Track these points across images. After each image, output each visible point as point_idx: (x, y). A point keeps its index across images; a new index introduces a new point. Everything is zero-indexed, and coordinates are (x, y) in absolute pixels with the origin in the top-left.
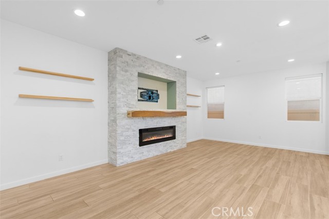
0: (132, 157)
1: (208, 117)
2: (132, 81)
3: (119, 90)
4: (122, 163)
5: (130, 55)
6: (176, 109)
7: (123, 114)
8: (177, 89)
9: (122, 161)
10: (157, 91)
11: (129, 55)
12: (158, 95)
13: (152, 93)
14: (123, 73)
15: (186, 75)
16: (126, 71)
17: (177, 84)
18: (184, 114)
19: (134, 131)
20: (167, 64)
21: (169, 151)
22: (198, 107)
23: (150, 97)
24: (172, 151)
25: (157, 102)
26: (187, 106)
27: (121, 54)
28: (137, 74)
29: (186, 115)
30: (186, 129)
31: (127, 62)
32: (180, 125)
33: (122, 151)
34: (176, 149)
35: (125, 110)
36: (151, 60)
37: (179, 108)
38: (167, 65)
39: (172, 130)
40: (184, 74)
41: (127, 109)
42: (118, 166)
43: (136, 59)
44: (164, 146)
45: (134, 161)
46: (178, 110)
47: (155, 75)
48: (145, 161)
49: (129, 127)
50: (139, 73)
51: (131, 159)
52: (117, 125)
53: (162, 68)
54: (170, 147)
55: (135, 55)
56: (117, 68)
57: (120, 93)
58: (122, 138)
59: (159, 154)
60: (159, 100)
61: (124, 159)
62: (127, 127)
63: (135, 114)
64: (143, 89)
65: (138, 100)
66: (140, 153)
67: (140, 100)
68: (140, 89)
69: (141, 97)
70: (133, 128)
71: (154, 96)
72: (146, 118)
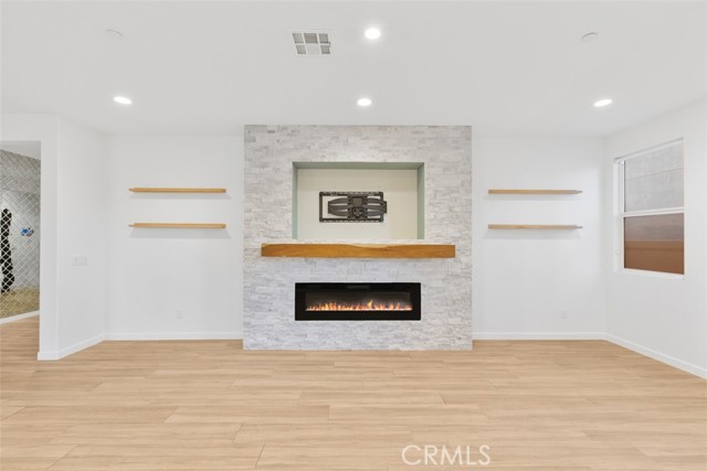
0: (277, 339)
4: (254, 345)
5: (273, 132)
9: (253, 341)
10: (381, 194)
11: (270, 132)
12: (384, 204)
13: (365, 201)
16: (264, 166)
17: (426, 170)
20: (381, 124)
21: (392, 347)
25: (381, 220)
27: (252, 135)
28: (291, 166)
31: (266, 148)
32: (437, 284)
34: (420, 349)
35: (259, 242)
39: (406, 294)
40: (459, 137)
41: (264, 240)
42: (244, 348)
43: (289, 135)
44: (372, 332)
45: (283, 348)
49: (270, 277)
50: (294, 163)
51: (275, 342)
53: (367, 138)
54: (396, 337)
55: (285, 128)
59: (357, 348)
60: (386, 217)
61: (258, 339)
62: (266, 275)
63: (269, 251)
64: (334, 194)
65: (322, 220)
66: (299, 335)
67: (328, 220)
68: (328, 194)
69: (330, 212)
70: (279, 279)
71: (371, 207)
72: (315, 259)
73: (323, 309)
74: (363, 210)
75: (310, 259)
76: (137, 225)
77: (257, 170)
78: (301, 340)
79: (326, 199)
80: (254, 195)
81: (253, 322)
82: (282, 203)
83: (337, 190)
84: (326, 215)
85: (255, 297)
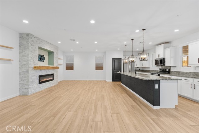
1: (66, 69)
2: (36, 51)
3: (30, 55)
5: (35, 37)
6: (54, 65)
7: (32, 68)
8: (55, 56)
9: (31, 92)
10: (44, 56)
12: (44, 58)
13: (42, 57)
14: (32, 46)
15: (58, 49)
16: (33, 46)
17: (55, 53)
18: (58, 68)
19: (36, 76)
21: (51, 86)
22: (61, 64)
23: (41, 59)
24: (52, 86)
25: (44, 61)
26: (59, 64)
27: (31, 37)
29: (59, 68)
30: (58, 75)
31: (34, 41)
32: (55, 73)
33: (31, 87)
35: (32, 66)
36: (44, 41)
37: (55, 65)
38: (51, 44)
39: (52, 76)
40: (57, 48)
41: (34, 65)
42: (29, 95)
45: (37, 92)
46: (55, 66)
47: (46, 48)
48: (42, 91)
51: (35, 91)
52: (29, 73)
53: (49, 45)
54: (52, 84)
55: (37, 38)
56: (29, 44)
57: (30, 57)
58: (31, 80)
66: (39, 88)
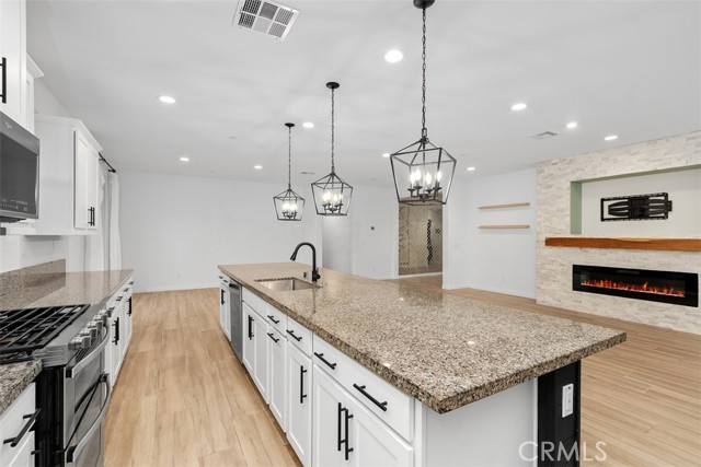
0: (559, 301)
10: (665, 195)
11: (553, 164)
12: (669, 203)
25: (665, 217)
28: (569, 184)
31: (551, 175)
34: (696, 332)
43: (567, 163)
49: (553, 259)
50: (572, 182)
60: (671, 214)
61: (546, 298)
63: (550, 242)
64: (614, 199)
65: (603, 219)
66: (576, 301)
67: (609, 219)
68: (609, 200)
69: (610, 213)
70: (559, 260)
71: (652, 207)
72: (588, 249)
73: (598, 285)
74: (643, 210)
75: (584, 249)
76: (482, 227)
77: (544, 191)
78: (578, 304)
79: (606, 204)
80: (543, 207)
81: (543, 287)
82: (562, 210)
83: (617, 196)
84: (606, 215)
85: (544, 271)
